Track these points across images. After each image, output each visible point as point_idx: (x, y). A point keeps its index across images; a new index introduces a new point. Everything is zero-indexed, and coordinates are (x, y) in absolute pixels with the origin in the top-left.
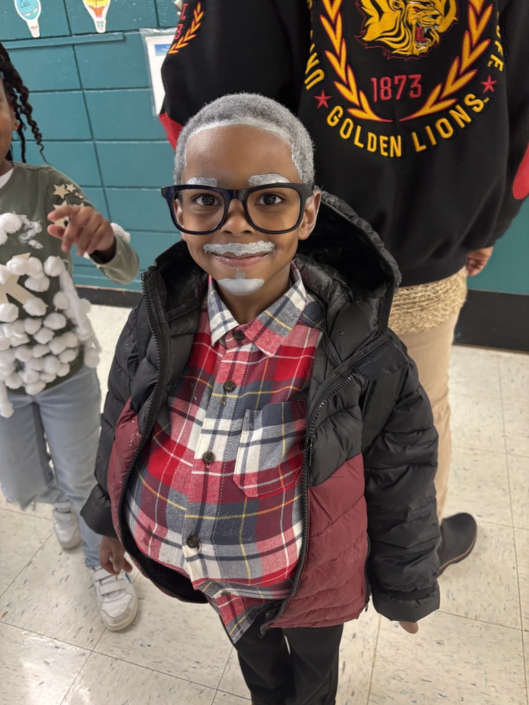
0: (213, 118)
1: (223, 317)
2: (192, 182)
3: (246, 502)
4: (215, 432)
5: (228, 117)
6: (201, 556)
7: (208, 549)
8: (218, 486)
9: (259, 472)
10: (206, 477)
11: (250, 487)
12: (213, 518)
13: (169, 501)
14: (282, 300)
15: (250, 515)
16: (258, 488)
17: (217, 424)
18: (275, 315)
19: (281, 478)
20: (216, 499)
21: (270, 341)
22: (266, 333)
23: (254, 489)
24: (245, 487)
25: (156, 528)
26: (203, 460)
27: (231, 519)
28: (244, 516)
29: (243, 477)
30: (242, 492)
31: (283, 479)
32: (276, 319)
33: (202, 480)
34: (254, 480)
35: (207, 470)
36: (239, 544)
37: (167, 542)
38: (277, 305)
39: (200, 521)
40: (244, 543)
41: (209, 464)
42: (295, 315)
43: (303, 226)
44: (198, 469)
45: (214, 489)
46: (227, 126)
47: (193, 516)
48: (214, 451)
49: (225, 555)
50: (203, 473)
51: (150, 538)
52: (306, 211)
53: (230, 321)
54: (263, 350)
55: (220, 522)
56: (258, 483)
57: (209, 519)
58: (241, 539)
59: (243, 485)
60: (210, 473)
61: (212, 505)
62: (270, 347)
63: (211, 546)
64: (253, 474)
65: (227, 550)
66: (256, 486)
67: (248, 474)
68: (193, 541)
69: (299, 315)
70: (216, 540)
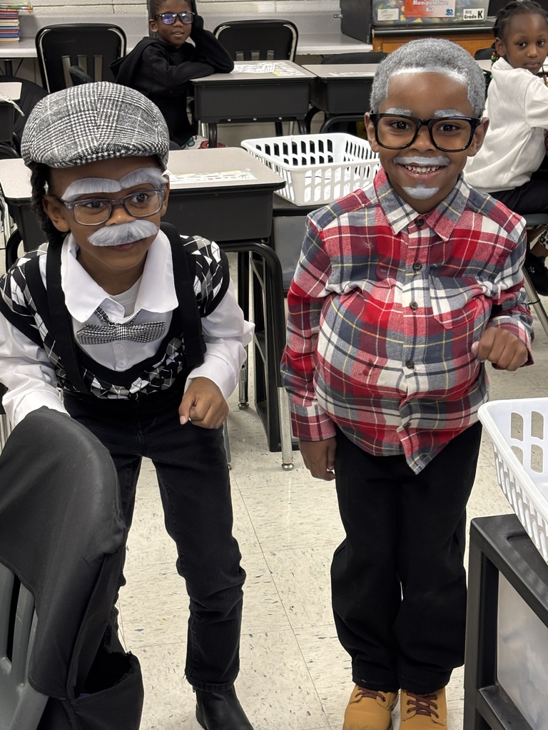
0: (412, 65)
1: (405, 210)
2: (391, 111)
3: (444, 333)
4: (413, 289)
5: (423, 65)
6: (415, 374)
7: (420, 368)
8: (425, 324)
9: (452, 312)
10: (415, 318)
11: (447, 322)
12: (423, 346)
13: (387, 339)
14: (455, 192)
15: (448, 341)
16: (453, 322)
17: (412, 285)
18: (450, 205)
19: (465, 315)
20: (424, 332)
21: (445, 227)
22: (442, 220)
23: (449, 323)
24: (444, 322)
25: (376, 360)
26: (410, 307)
27: (436, 345)
28: (444, 342)
29: (441, 316)
30: (442, 325)
31: (467, 316)
32: (450, 208)
33: (412, 320)
34: (449, 317)
35: (414, 314)
36: (442, 361)
37: (387, 369)
38: (451, 196)
39: (414, 349)
40: (446, 360)
41: (414, 310)
42: (463, 203)
43: (473, 145)
44: (407, 314)
45: (422, 326)
46: (423, 73)
47: (408, 346)
48: (416, 300)
49: (433, 371)
50: (412, 316)
51: (370, 369)
52: (476, 134)
53: (411, 213)
54: (440, 235)
55: (428, 347)
56: (452, 319)
57: (421, 346)
58: (443, 358)
59: (442, 321)
60: (417, 316)
61: (422, 336)
62: (445, 232)
63: (423, 365)
64: (448, 313)
65: (434, 367)
66: (451, 321)
67: (444, 314)
68: (410, 364)
69: (465, 202)
70: (427, 360)
